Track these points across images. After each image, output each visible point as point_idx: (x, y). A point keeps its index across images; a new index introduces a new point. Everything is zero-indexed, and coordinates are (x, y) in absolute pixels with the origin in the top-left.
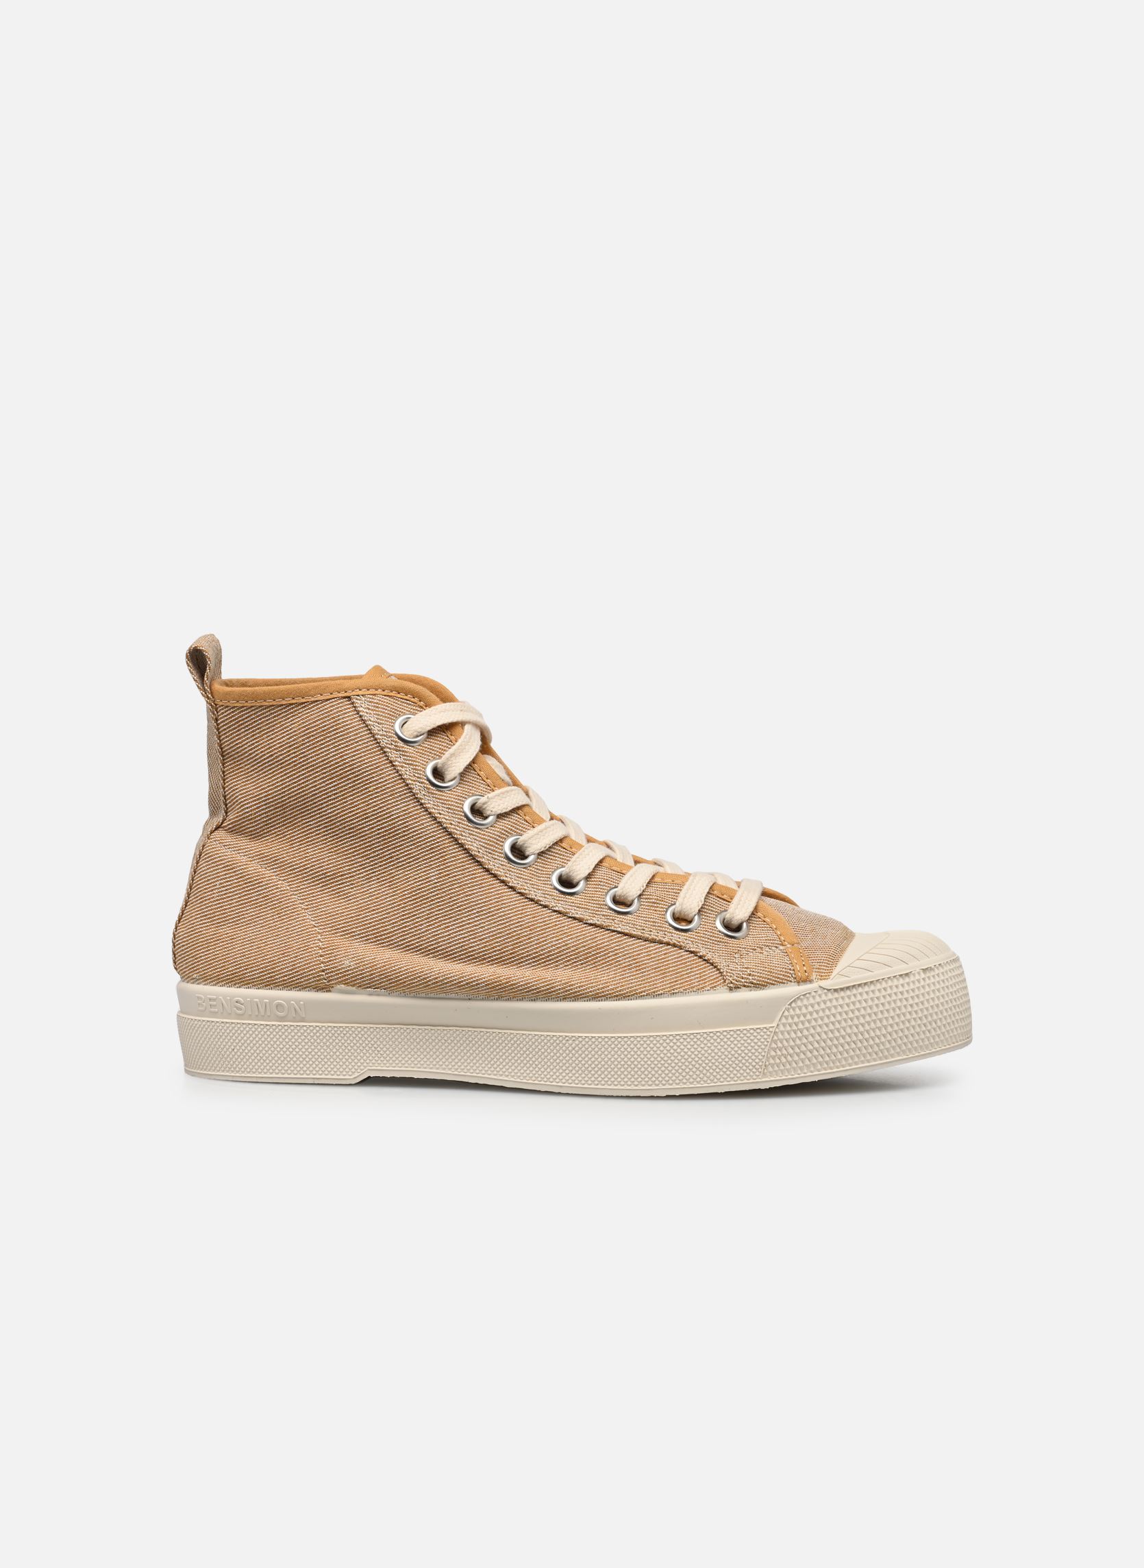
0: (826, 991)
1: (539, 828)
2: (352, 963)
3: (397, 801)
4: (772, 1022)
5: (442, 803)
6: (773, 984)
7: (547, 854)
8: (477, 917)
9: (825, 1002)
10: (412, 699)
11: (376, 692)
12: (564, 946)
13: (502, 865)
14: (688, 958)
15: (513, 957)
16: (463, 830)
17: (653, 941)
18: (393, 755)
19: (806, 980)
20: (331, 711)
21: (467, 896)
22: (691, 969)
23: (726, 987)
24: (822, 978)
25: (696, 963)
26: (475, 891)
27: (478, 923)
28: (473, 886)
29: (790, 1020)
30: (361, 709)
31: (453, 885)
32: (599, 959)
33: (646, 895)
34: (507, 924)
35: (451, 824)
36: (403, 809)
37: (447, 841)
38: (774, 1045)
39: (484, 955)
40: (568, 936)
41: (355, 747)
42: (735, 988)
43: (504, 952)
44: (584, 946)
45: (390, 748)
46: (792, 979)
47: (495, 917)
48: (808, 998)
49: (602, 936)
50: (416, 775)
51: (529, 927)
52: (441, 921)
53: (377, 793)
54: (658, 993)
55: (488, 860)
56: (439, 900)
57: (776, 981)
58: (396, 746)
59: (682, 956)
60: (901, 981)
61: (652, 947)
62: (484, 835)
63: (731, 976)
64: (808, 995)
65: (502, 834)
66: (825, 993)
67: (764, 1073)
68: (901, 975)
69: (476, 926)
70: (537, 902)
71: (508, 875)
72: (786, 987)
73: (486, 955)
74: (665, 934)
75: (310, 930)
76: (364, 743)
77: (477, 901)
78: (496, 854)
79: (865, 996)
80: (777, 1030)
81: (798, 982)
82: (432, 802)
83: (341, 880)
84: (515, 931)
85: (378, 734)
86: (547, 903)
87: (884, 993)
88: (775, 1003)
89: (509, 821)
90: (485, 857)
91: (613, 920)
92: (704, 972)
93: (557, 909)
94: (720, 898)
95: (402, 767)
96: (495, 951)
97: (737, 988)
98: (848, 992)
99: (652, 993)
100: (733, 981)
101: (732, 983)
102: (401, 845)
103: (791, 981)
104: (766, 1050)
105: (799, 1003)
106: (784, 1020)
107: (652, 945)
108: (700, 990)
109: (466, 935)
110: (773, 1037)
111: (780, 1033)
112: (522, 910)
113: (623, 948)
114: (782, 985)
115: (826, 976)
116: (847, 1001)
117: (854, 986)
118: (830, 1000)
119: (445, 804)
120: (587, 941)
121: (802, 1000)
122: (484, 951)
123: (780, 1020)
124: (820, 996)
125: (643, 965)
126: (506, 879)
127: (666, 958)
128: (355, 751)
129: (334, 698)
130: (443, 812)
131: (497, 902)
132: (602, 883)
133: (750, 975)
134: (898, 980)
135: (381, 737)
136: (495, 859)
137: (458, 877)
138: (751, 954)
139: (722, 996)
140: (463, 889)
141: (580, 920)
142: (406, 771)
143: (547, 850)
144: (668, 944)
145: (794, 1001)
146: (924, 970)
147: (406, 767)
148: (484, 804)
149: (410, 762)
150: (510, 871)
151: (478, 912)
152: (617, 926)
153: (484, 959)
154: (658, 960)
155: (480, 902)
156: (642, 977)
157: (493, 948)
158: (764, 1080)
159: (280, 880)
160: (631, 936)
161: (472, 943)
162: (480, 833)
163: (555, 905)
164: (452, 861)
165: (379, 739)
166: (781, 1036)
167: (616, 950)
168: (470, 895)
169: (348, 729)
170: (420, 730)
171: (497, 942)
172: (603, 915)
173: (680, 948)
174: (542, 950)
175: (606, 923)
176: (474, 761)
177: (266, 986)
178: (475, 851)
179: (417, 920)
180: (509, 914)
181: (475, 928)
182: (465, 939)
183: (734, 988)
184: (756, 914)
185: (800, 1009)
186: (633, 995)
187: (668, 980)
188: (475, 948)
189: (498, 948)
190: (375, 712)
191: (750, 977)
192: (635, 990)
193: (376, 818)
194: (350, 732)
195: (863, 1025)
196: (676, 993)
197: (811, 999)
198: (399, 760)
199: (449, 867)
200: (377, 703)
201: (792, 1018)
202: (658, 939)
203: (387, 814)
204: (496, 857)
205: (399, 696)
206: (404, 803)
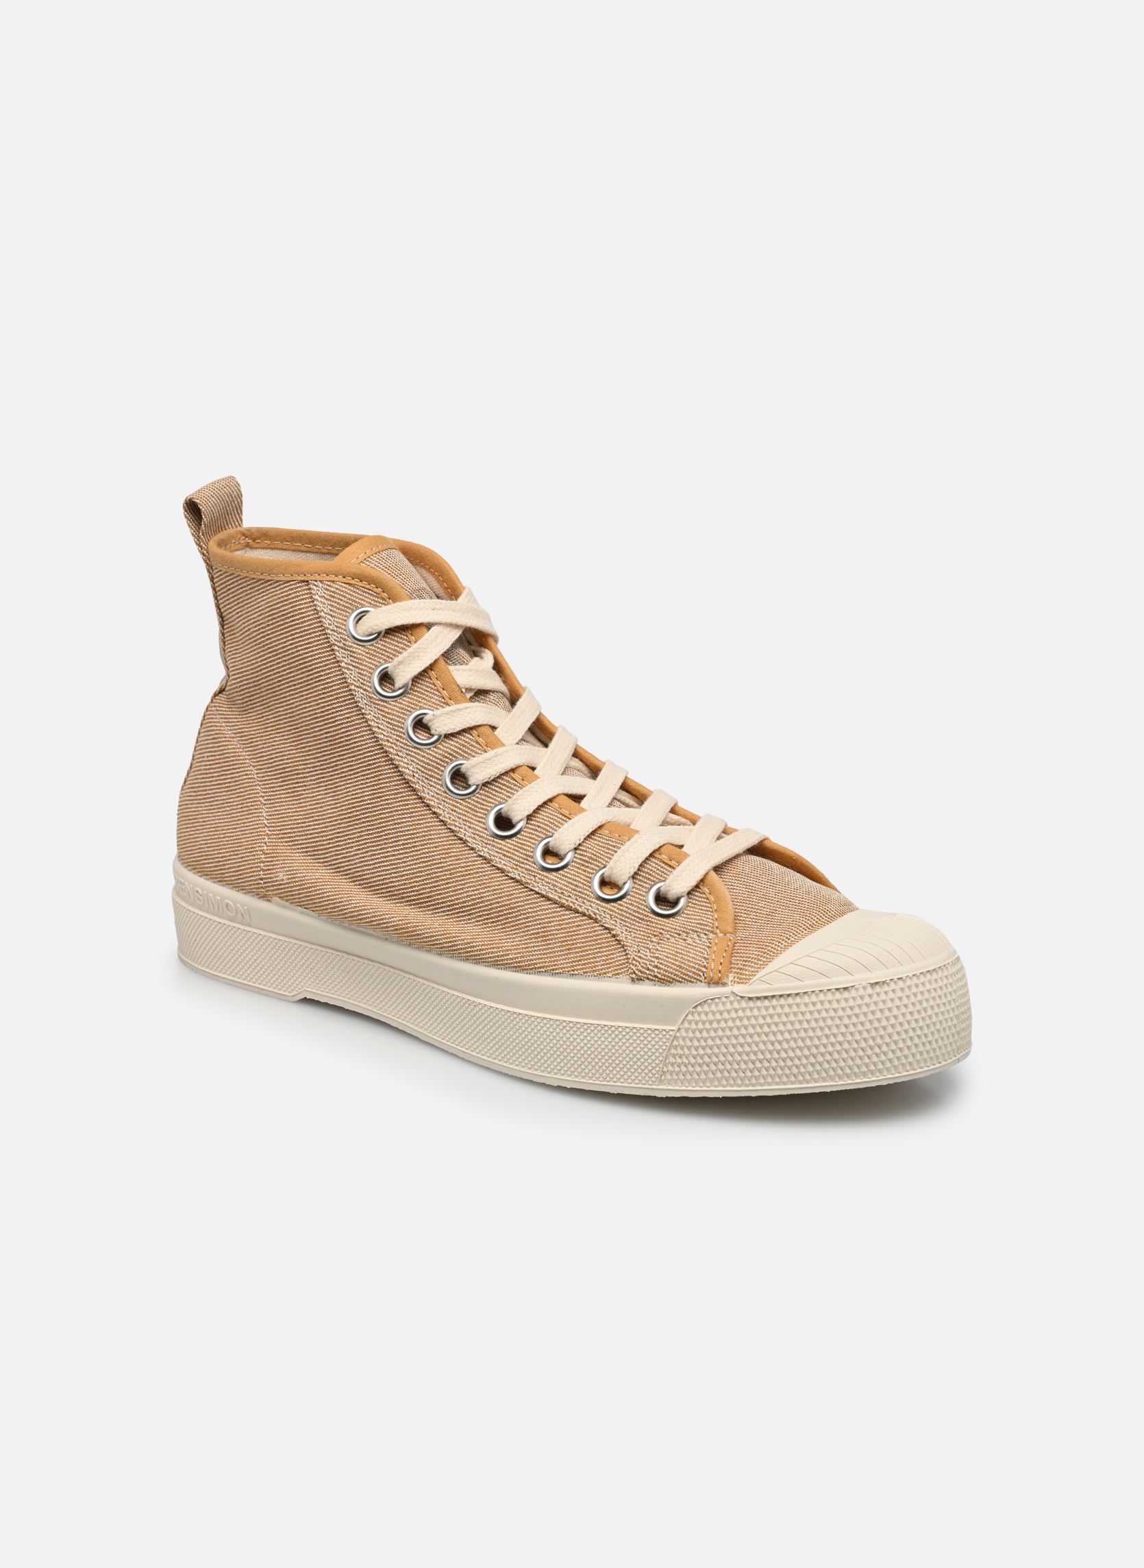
0: (739, 998)
1: (491, 753)
2: (285, 877)
3: (341, 706)
4: (674, 1025)
5: (383, 716)
6: (681, 982)
7: (493, 785)
8: (402, 849)
9: (736, 1011)
10: (375, 590)
11: (336, 579)
12: (479, 898)
13: (437, 794)
14: (601, 935)
15: (430, 901)
16: (400, 749)
17: (569, 909)
18: (340, 654)
19: (718, 983)
20: (290, 594)
21: (396, 824)
22: (600, 948)
23: (629, 977)
24: (741, 981)
25: (608, 942)
26: (404, 820)
27: (402, 856)
28: (403, 814)
29: (694, 1026)
30: (317, 597)
31: (384, 809)
32: (510, 920)
33: (581, 850)
34: (429, 863)
35: (388, 741)
36: (346, 716)
37: (383, 759)
38: (673, 1051)
39: (403, 893)
40: (486, 888)
41: (308, 639)
42: (638, 979)
43: (422, 894)
44: (498, 903)
45: (338, 647)
46: (702, 978)
47: (419, 852)
48: (717, 1004)
49: (518, 894)
50: (361, 680)
51: (450, 870)
52: (368, 847)
53: (324, 693)
54: (557, 971)
55: (423, 786)
56: (369, 824)
57: (683, 978)
58: (344, 644)
59: (595, 931)
60: (838, 995)
61: (567, 915)
62: (423, 757)
63: (636, 965)
64: (717, 1000)
65: (446, 757)
66: (738, 1000)
67: (660, 1079)
68: (837, 989)
69: (399, 859)
70: (465, 842)
71: (441, 807)
72: (695, 987)
73: (405, 893)
74: (583, 902)
75: (261, 829)
76: (316, 636)
77: (404, 831)
78: (434, 780)
79: (787, 1010)
80: (678, 1035)
81: (709, 983)
82: (372, 714)
83: (297, 778)
84: (436, 873)
85: (328, 629)
86: (474, 846)
87: (811, 1008)
88: (680, 1003)
89: (457, 742)
90: (420, 782)
91: (535, 876)
92: (612, 954)
93: (482, 854)
94: (666, 864)
95: (348, 669)
96: (413, 891)
97: (640, 979)
98: (766, 1003)
99: (551, 970)
100: (637, 972)
101: (634, 973)
102: (344, 755)
103: (701, 981)
104: (664, 1055)
105: (706, 1008)
106: (686, 1025)
107: (567, 912)
108: (601, 975)
109: (389, 868)
110: (673, 1041)
111: (680, 1039)
112: (449, 849)
113: (536, 912)
114: (690, 984)
115: (746, 979)
116: (764, 1012)
117: (773, 996)
118: (744, 1010)
119: (386, 717)
120: (502, 897)
121: (709, 1005)
122: (403, 889)
123: (682, 1023)
124: (731, 1003)
125: (551, 935)
126: (438, 811)
127: (577, 930)
128: (307, 644)
129: (293, 581)
130: (382, 727)
131: (424, 836)
132: (539, 829)
133: (656, 967)
134: (833, 994)
135: (331, 632)
136: (431, 786)
137: (389, 801)
138: (673, 940)
139: (622, 986)
140: (393, 816)
141: (502, 871)
142: (351, 674)
143: (494, 780)
144: (584, 915)
145: (700, 1004)
146: (872, 985)
147: (352, 670)
148: (429, 721)
149: (357, 665)
150: (444, 801)
151: (403, 844)
152: (536, 885)
153: (403, 898)
154: (568, 932)
155: (406, 833)
156: (545, 949)
157: (412, 887)
158: (660, 1087)
159: (251, 765)
160: (549, 899)
161: (393, 877)
162: (418, 754)
163: (481, 849)
164: (386, 783)
165: (329, 634)
166: (681, 1042)
167: (528, 913)
168: (399, 823)
169: (303, 617)
170: (375, 628)
171: (417, 882)
172: (526, 869)
173: (596, 921)
174: (457, 899)
175: (525, 878)
176: (431, 667)
177: (220, 881)
178: (410, 775)
179: (349, 841)
180: (433, 852)
181: (398, 861)
182: (388, 872)
183: (636, 979)
184: (701, 887)
185: (706, 1014)
186: (531, 969)
187: (571, 958)
188: (395, 884)
189: (417, 888)
190: (329, 603)
191: (656, 970)
192: (534, 964)
193: (324, 720)
194: (305, 622)
195: (780, 1043)
196: (576, 975)
197: (720, 1005)
198: (346, 661)
199: (382, 788)
200: (333, 592)
201: (696, 1024)
202: (574, 907)
203: (332, 718)
204: (433, 784)
205: (360, 584)
206: (348, 709)
